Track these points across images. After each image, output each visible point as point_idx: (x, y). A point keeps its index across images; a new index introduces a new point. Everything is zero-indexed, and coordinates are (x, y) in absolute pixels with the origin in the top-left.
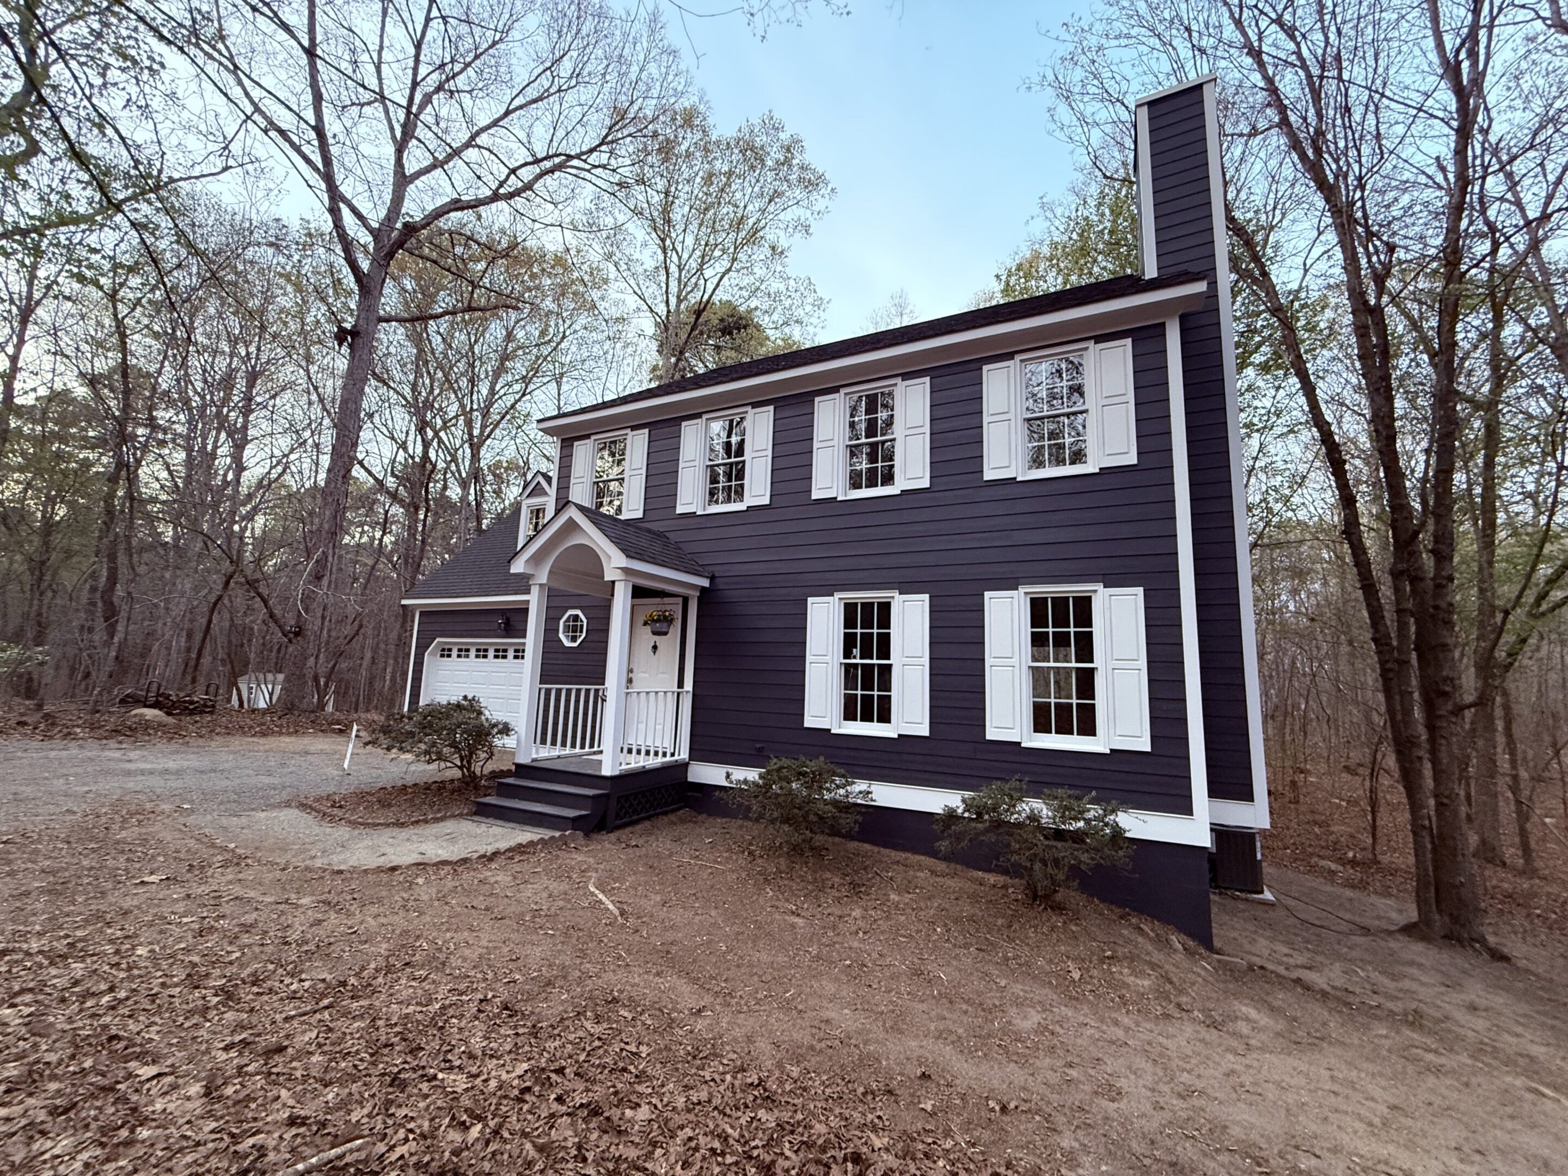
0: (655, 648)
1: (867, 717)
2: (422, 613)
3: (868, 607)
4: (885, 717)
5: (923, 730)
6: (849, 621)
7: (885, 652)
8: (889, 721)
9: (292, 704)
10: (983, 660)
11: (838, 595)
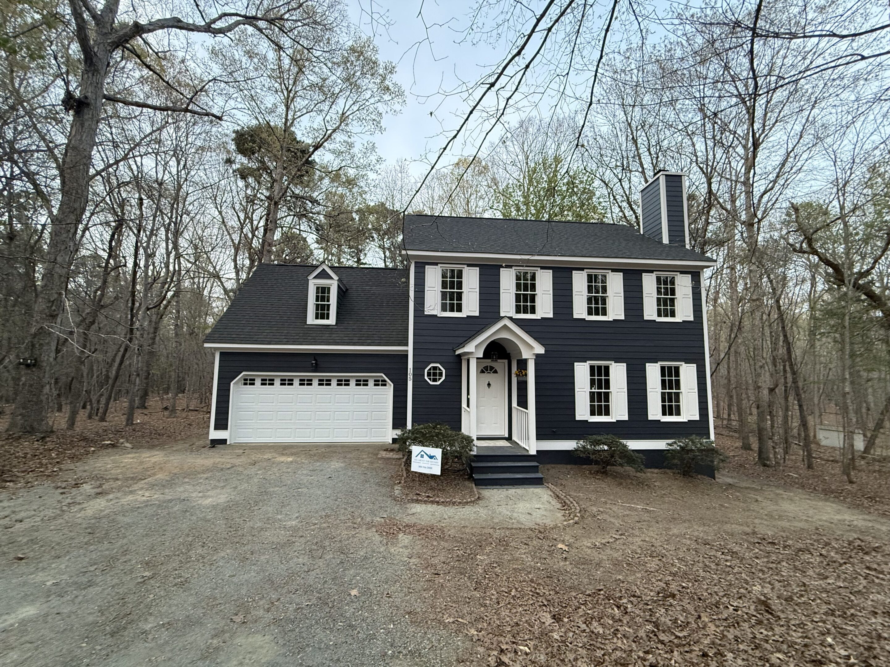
0: (489, 385)
1: (600, 414)
2: (222, 354)
3: (599, 367)
4: (607, 413)
5: (626, 418)
6: (592, 374)
7: (607, 386)
8: (609, 415)
9: (32, 428)
10: (646, 390)
11: (588, 362)
